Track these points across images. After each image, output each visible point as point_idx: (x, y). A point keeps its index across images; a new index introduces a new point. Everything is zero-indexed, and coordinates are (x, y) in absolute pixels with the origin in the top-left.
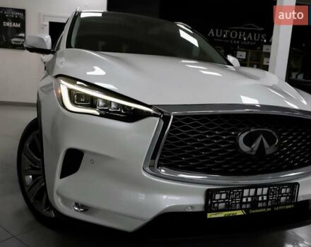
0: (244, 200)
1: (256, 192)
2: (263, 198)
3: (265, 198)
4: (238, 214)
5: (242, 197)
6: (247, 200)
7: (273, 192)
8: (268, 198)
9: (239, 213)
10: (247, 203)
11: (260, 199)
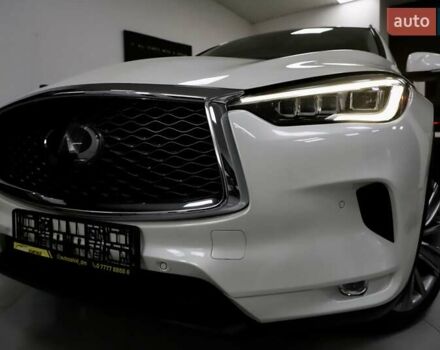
0: (55, 237)
1: (68, 226)
2: (79, 241)
3: (83, 243)
4: (43, 255)
5: (52, 231)
6: (58, 237)
7: (94, 235)
8: (87, 243)
9: (45, 253)
10: (58, 242)
11: (76, 241)
